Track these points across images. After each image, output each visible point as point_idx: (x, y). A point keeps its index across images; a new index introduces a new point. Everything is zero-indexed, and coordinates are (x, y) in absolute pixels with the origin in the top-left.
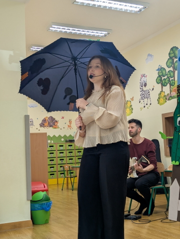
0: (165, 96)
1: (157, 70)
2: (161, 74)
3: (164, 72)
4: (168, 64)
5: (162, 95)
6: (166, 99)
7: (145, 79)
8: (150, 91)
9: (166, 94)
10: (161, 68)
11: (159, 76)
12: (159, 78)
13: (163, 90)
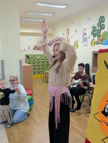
1: (92, 27)
2: (94, 30)
3: (95, 29)
4: (98, 25)
5: (93, 41)
6: (95, 43)
7: (86, 31)
9: (95, 41)
10: (94, 27)
12: (93, 32)
13: (94, 39)
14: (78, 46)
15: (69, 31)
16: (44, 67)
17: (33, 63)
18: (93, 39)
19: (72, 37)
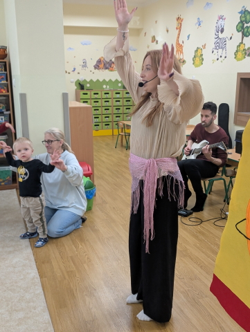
0: (244, 50)
1: (240, 13)
2: (243, 19)
3: (248, 17)
5: (242, 48)
6: (246, 53)
8: (227, 39)
9: (246, 48)
10: (246, 11)
11: (241, 22)
12: (241, 25)
13: (244, 42)
14: (203, 59)
15: (182, 23)
16: (120, 111)
17: (95, 102)
18: (242, 43)
19: (188, 37)
